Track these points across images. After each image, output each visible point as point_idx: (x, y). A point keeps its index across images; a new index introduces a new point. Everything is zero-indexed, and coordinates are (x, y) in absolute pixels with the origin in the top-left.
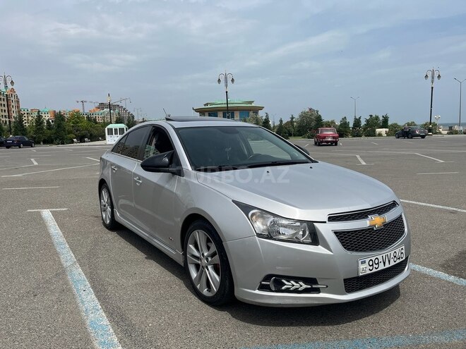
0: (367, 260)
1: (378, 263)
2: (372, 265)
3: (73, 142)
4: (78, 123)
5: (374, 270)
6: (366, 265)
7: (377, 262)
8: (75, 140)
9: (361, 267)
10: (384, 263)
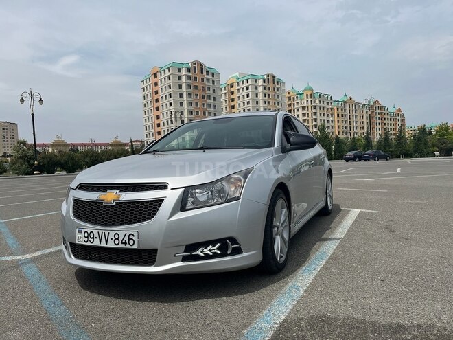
0: (84, 231)
1: (93, 238)
2: (87, 237)
3: (434, 156)
4: (445, 135)
5: (89, 243)
6: (81, 235)
7: (92, 236)
8: (437, 153)
9: (78, 235)
10: (100, 240)
